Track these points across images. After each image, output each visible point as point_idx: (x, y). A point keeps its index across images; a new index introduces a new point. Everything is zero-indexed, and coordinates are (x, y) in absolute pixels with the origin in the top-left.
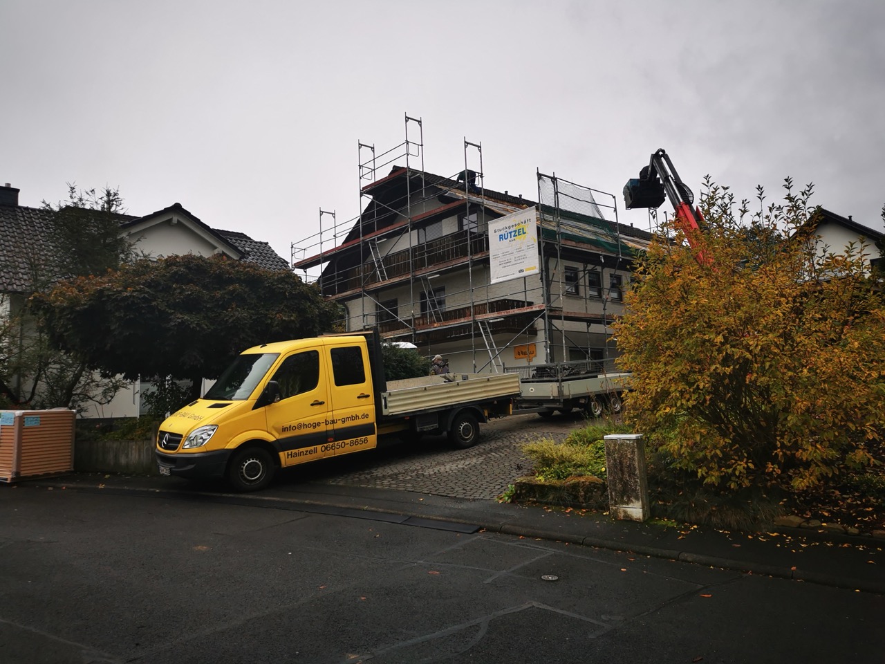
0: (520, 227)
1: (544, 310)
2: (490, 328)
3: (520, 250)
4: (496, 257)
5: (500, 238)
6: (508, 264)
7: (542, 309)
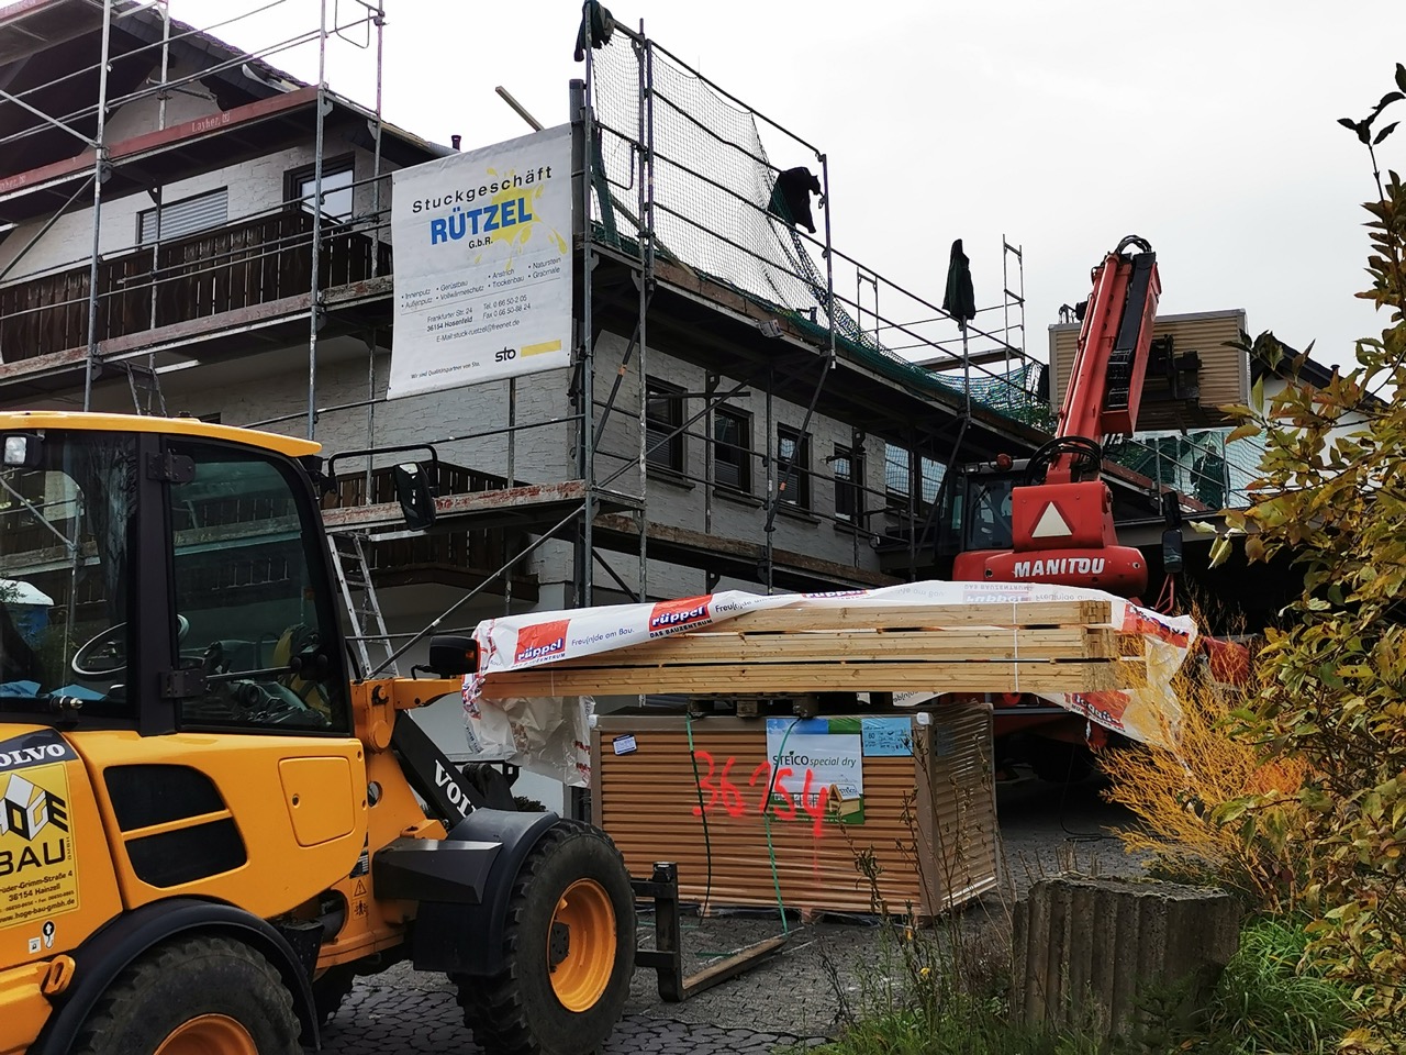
0: (513, 194)
1: (581, 501)
2: (371, 565)
3: (504, 278)
4: (419, 299)
5: (435, 233)
6: (460, 328)
7: (573, 496)
